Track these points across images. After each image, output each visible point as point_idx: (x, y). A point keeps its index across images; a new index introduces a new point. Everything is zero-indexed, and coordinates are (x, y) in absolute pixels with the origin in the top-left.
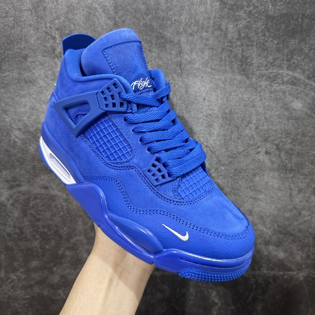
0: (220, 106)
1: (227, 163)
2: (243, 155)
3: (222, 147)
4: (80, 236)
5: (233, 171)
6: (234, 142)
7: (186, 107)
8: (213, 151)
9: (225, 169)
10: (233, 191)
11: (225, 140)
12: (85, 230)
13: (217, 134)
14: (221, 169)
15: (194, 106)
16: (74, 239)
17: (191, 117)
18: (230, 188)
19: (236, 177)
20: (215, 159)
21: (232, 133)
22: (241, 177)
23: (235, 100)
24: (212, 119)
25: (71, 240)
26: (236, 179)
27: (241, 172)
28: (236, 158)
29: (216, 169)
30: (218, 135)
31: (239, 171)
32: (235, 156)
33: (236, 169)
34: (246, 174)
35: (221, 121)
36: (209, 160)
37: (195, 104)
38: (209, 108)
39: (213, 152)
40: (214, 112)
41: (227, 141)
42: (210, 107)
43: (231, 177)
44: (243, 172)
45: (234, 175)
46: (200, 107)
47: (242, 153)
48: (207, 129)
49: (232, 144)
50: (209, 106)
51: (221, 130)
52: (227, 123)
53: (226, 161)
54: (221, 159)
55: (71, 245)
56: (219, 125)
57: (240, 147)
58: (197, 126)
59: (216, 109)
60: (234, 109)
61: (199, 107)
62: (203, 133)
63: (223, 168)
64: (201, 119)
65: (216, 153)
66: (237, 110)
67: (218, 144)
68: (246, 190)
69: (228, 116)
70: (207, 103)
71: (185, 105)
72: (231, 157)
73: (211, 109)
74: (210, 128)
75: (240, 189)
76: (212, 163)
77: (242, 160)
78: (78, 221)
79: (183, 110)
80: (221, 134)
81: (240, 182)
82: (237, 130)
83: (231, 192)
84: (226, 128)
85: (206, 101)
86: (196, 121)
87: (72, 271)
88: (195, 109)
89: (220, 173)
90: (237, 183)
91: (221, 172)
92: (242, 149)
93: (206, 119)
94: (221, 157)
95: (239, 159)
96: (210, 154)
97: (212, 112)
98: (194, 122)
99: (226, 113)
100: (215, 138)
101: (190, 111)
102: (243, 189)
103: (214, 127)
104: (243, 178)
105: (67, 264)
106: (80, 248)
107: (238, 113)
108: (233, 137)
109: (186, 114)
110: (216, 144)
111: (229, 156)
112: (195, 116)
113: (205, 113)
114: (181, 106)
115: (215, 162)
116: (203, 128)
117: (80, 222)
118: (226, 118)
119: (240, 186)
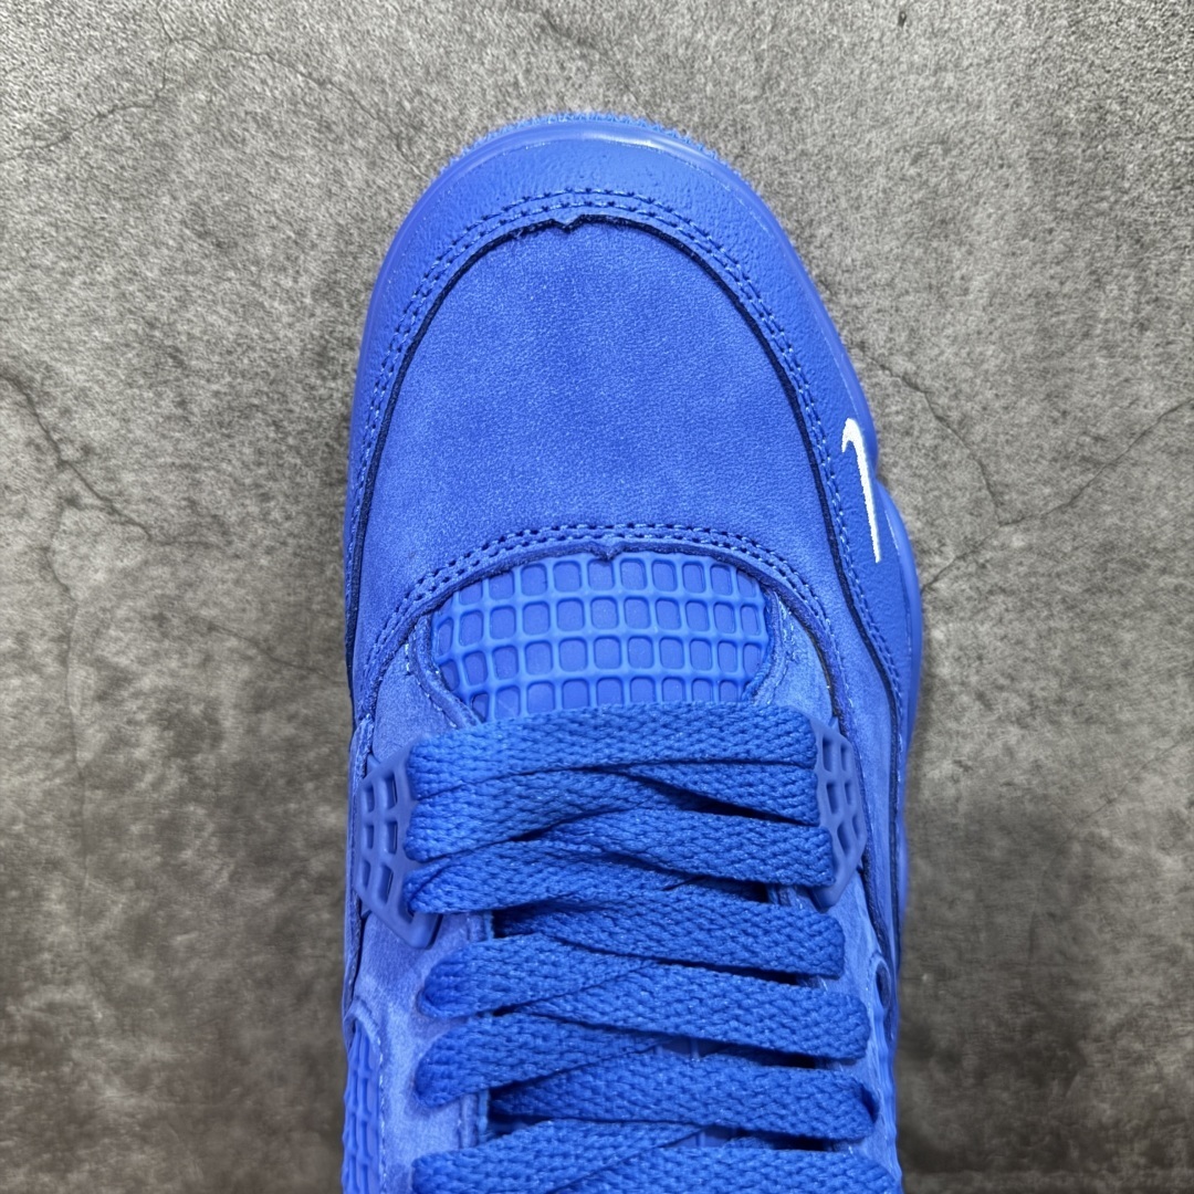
0: (1020, 69)
1: (1051, 506)
2: (1166, 449)
3: (1019, 390)
4: (67, 983)
5: (1084, 559)
6: (1109, 348)
7: (768, 82)
8: (955, 415)
9: (1030, 548)
10: (1072, 695)
11: (1046, 333)
12: (95, 949)
13: (993, 295)
14: (1003, 547)
15: (825, 70)
16: (33, 1002)
17: (803, 153)
18: (1057, 673)
19: (1104, 602)
20: (962, 476)
21: (1099, 283)
22: (1139, 600)
23: (1131, 24)
24: (962, 177)
25: (11, 1008)
26: (1104, 616)
27: (1141, 568)
28: (1113, 465)
29: (971, 548)
30: (998, 298)
31: (1124, 561)
32: (1112, 456)
33: (1108, 548)
34: (1168, 581)
35: (1022, 192)
36: (919, 484)
37: (834, 53)
38: (936, 86)
39: (954, 428)
40: (978, 117)
41: (1060, 344)
42: (949, 79)
43: (1070, 605)
44: (1157, 563)
45: (1093, 590)
46: (873, 81)
47: (1161, 430)
48: (919, 252)
49: (1093, 366)
50: (939, 69)
51: (1025, 260)
52: (1069, 203)
53: (1047, 491)
54: (1010, 472)
55: (20, 1038)
56: (1011, 221)
57: (1146, 389)
58: (843, 228)
59: (991, 92)
60: (1123, 102)
61: (863, 80)
62: (890, 284)
63: (1018, 541)
64: (881, 168)
65: (978, 432)
66: (1150, 108)
67: (991, 365)
68: (1164, 688)
69: (1074, 148)
70: (924, 50)
71: (758, 59)
72: (1084, 459)
73: (952, 99)
74: (943, 246)
75: (1122, 684)
76: (946, 503)
77: (1154, 480)
78: (39, 895)
79: (744, 100)
80: (1022, 287)
81: (1128, 637)
82: (1138, 265)
83: (1060, 701)
84: (1057, 247)
85: (915, 29)
86: (839, 189)
87: (45, 1178)
88: (830, 99)
89: (994, 577)
90: (1107, 639)
91: (1003, 566)
92: (1162, 405)
93: (912, 171)
94: (1009, 458)
95: (1137, 473)
96: (928, 441)
97: (962, 118)
98: (827, 194)
99: (1060, 132)
100: (974, 319)
101: (794, 111)
102: (1145, 678)
103: (972, 237)
104: (1152, 607)
105: (10, 1143)
106: (76, 1054)
107: (1154, 127)
108: (1102, 315)
109: (761, 133)
110: (976, 363)
111: (1062, 457)
112: (833, 151)
113: (907, 127)
114: (728, 76)
115: (964, 500)
116: (890, 244)
117: (55, 900)
118: (1062, 166)
119: (1126, 665)
